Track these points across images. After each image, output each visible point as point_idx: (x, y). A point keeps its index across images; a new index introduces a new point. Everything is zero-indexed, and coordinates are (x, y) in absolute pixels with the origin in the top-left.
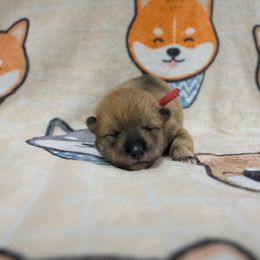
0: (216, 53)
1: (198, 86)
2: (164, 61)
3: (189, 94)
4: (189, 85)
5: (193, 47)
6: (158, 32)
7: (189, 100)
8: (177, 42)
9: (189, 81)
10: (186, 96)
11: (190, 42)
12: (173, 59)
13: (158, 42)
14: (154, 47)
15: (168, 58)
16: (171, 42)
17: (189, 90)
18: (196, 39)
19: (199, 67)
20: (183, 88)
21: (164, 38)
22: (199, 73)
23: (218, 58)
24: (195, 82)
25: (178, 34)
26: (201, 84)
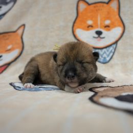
0: (123, 32)
1: (113, 51)
2: (94, 37)
3: (108, 56)
4: (108, 51)
5: (109, 30)
6: (90, 22)
7: (108, 59)
8: (101, 28)
9: (108, 48)
10: (106, 56)
11: (107, 28)
12: (99, 36)
13: (90, 27)
14: (88, 30)
15: (96, 36)
16: (98, 27)
17: (108, 53)
18: (111, 26)
19: (113, 40)
20: (105, 52)
21: (94, 25)
22: (114, 44)
23: (125, 34)
24: (111, 48)
25: (101, 24)
26: (115, 49)
